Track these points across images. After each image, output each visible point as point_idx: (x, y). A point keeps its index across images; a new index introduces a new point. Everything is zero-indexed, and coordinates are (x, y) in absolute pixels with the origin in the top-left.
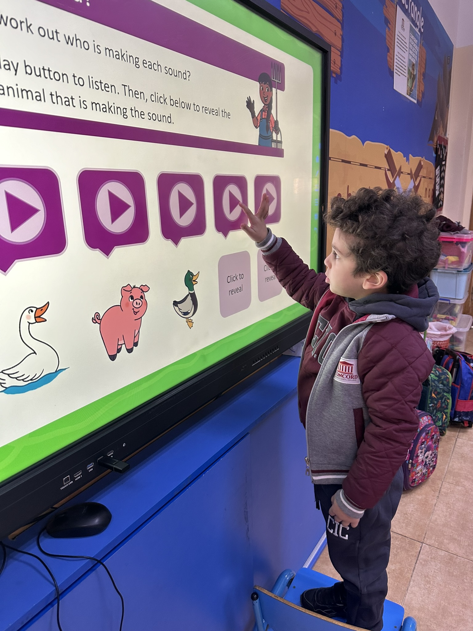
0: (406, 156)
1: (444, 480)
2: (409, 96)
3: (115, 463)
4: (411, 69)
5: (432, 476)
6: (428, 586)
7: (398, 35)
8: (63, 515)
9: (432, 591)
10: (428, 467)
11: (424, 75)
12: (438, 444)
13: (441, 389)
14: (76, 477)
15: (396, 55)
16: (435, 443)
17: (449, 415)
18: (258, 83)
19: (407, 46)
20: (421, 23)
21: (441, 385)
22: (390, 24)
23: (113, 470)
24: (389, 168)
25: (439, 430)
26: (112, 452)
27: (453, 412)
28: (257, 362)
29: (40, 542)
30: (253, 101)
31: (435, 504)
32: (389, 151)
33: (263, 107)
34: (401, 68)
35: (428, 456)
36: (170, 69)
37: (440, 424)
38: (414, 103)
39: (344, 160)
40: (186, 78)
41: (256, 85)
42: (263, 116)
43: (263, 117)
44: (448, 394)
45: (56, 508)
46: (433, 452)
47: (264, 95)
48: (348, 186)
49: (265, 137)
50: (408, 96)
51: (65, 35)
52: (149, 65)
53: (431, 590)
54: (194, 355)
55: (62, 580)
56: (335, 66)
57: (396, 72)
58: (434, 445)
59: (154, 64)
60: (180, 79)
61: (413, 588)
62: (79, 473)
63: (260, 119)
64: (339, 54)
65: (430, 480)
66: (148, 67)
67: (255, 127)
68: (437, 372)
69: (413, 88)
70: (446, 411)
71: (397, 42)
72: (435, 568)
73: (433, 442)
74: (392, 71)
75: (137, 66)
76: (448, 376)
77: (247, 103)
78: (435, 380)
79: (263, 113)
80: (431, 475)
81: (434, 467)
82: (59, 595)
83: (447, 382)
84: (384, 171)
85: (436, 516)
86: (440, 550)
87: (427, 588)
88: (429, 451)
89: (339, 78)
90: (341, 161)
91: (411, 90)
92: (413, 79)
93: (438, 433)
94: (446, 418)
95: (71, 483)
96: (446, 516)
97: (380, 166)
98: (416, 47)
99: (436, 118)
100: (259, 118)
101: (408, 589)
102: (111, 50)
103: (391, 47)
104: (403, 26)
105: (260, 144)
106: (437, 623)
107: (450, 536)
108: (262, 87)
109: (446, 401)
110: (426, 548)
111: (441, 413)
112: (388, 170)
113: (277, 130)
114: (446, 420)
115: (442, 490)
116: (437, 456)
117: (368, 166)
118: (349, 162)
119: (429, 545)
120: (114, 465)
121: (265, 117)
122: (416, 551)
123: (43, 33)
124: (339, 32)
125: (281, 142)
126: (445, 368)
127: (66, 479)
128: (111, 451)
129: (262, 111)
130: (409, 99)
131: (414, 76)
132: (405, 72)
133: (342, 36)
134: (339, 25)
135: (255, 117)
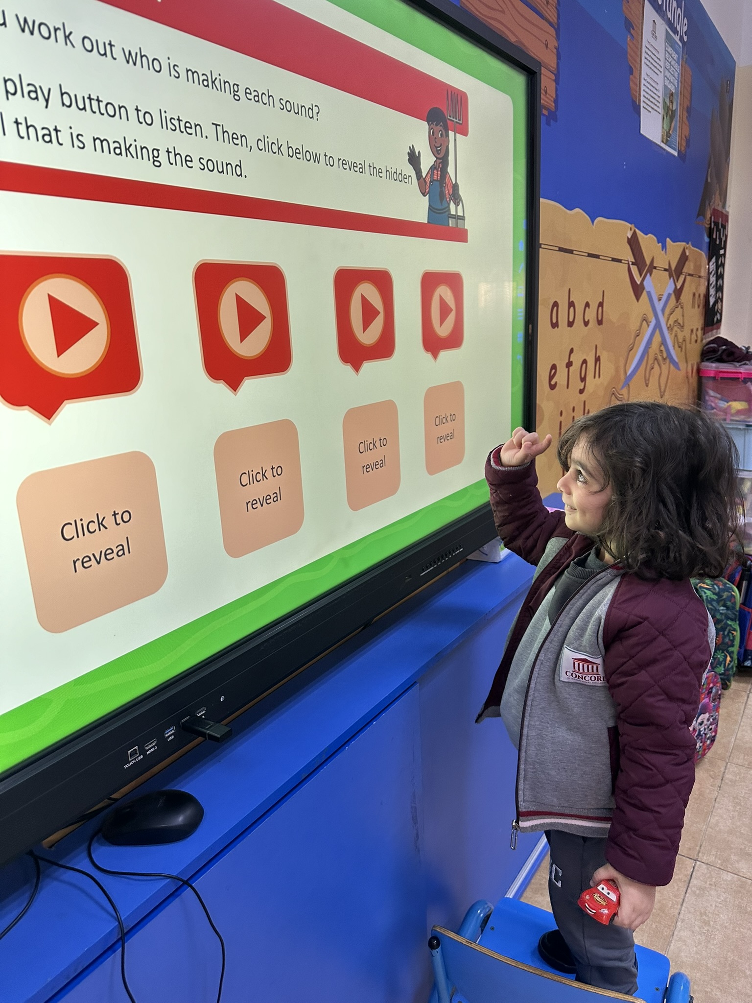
0: (662, 241)
1: (729, 760)
2: (666, 144)
3: (209, 727)
4: (667, 101)
5: (709, 754)
6: (706, 928)
7: (647, 47)
8: (128, 810)
9: (713, 936)
10: (703, 740)
11: (689, 110)
12: (719, 703)
13: (722, 614)
14: (147, 748)
15: (644, 79)
16: (714, 700)
17: (735, 656)
18: (426, 123)
19: (662, 64)
20: (683, 27)
21: (722, 608)
22: (633, 29)
23: (205, 737)
24: (634, 261)
25: (719, 680)
26: (204, 710)
27: (742, 650)
28: (428, 570)
29: (92, 850)
30: (419, 152)
31: (716, 799)
32: (635, 233)
33: (435, 162)
34: (652, 99)
35: (703, 722)
36: (288, 103)
37: (721, 670)
38: (674, 156)
39: (562, 248)
40: (313, 117)
41: (423, 126)
42: (435, 176)
43: (435, 179)
44: (734, 623)
45: (116, 800)
46: (712, 714)
47: (436, 142)
48: (570, 290)
49: (438, 210)
50: (663, 145)
51: (123, 49)
52: (255, 96)
53: (711, 935)
54: (330, 557)
55: (128, 910)
56: (547, 98)
57: (643, 107)
58: (713, 703)
59: (263, 94)
60: (303, 119)
61: (682, 932)
62: (153, 742)
63: (430, 182)
64: (553, 77)
65: (706, 760)
66: (253, 99)
67: (421, 195)
68: (716, 587)
69: (671, 132)
70: (731, 649)
71: (646, 58)
72: (717, 900)
73: (711, 699)
74: (638, 104)
75: (237, 98)
76: (733, 593)
77: (409, 156)
78: (713, 600)
79: (435, 172)
80: (707, 752)
81: (713, 740)
82: (124, 935)
83: (732, 603)
84: (627, 265)
85: (717, 818)
86: (724, 871)
87: (705, 932)
88: (704, 714)
89: (553, 116)
90: (557, 249)
91: (668, 135)
92: (672, 118)
93: (718, 685)
94: (731, 661)
95: (139, 758)
96: (733, 817)
97: (620, 258)
98: (676, 66)
99: (709, 180)
100: (428, 180)
101: (673, 933)
102: (195, 72)
103: (635, 67)
104: (654, 33)
105: (430, 221)
106: (721, 988)
107: (741, 849)
108: (432, 130)
109: (730, 634)
110: (702, 869)
111: (723, 652)
112: (633, 264)
113: (457, 199)
114: (732, 664)
115: (727, 776)
116: (718, 721)
117: (601, 257)
118: (571, 252)
119: (708, 864)
120: (207, 729)
121: (437, 178)
122: (686, 873)
123: (90, 46)
124: (553, 43)
125: (462, 218)
126: (728, 581)
127: (132, 751)
128: (203, 708)
129: (433, 168)
130: (664, 150)
131: (674, 112)
132: (658, 107)
133: (557, 49)
134: (552, 31)
135: (422, 178)
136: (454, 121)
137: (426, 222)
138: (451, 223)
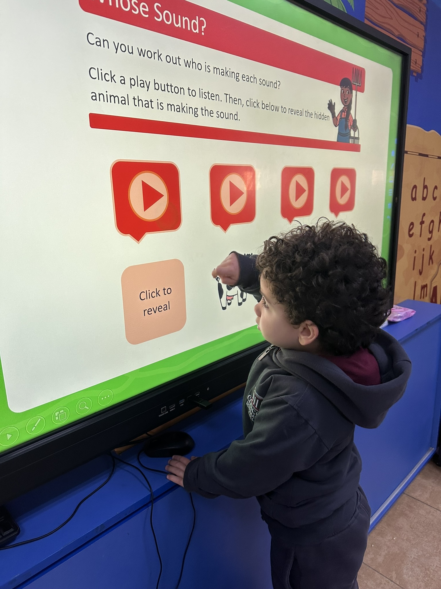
3: (202, 402)
14: (170, 408)
18: (340, 87)
29: (140, 457)
33: (343, 108)
36: (264, 81)
39: (421, 154)
40: (276, 87)
45: (151, 435)
47: (344, 97)
48: (424, 178)
49: (343, 135)
51: (184, 60)
55: (156, 488)
56: (417, 66)
59: (251, 77)
60: (271, 88)
62: (173, 406)
63: (340, 119)
64: (421, 54)
66: (246, 80)
67: (334, 126)
75: (238, 80)
77: (328, 105)
79: (343, 113)
89: (419, 76)
90: (418, 154)
95: (167, 412)
102: (218, 68)
108: (343, 90)
118: (427, 156)
121: (344, 117)
123: (170, 59)
124: (422, 33)
125: (358, 138)
127: (163, 408)
128: (198, 392)
133: (425, 37)
134: (422, 27)
135: (335, 117)
136: (356, 85)
137: (336, 141)
138: (351, 141)
